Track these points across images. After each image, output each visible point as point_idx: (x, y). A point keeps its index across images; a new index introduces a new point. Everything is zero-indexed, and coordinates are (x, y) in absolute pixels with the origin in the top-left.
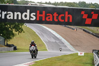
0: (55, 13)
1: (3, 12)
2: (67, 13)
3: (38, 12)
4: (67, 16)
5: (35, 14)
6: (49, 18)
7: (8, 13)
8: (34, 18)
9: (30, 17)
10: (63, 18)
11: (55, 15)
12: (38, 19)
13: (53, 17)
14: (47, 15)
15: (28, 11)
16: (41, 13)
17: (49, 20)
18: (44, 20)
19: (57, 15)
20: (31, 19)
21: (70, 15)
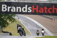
0: (46, 7)
1: (8, 7)
2: (54, 7)
3: (33, 6)
4: (54, 9)
5: (31, 8)
6: (41, 11)
7: (12, 7)
8: (31, 11)
9: (28, 10)
10: (51, 10)
11: (46, 8)
12: (33, 12)
13: (44, 10)
14: (40, 8)
15: (26, 6)
16: (35, 7)
17: (41, 12)
18: (37, 12)
19: (47, 8)
20: (29, 12)
21: (56, 9)
